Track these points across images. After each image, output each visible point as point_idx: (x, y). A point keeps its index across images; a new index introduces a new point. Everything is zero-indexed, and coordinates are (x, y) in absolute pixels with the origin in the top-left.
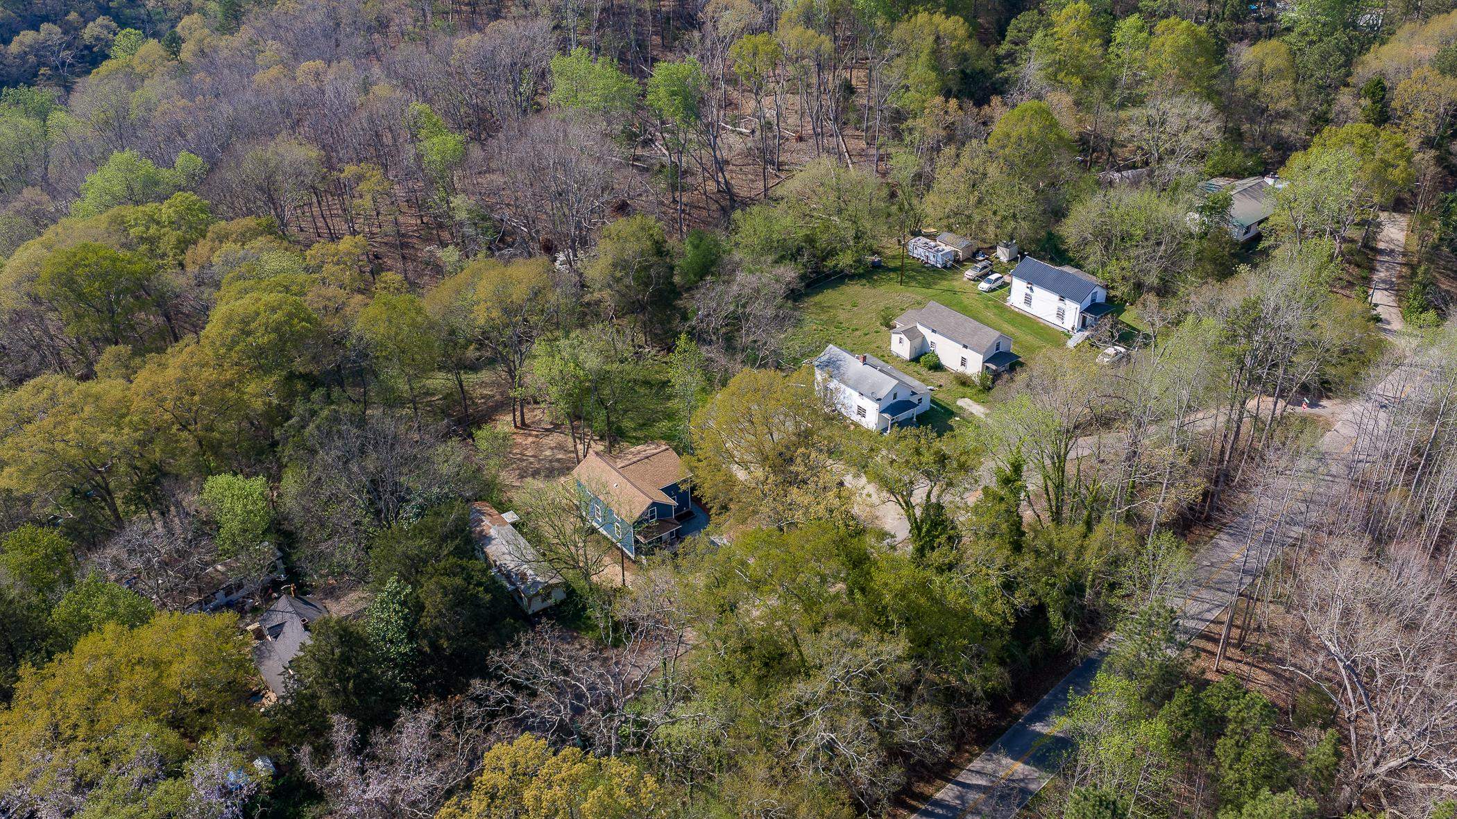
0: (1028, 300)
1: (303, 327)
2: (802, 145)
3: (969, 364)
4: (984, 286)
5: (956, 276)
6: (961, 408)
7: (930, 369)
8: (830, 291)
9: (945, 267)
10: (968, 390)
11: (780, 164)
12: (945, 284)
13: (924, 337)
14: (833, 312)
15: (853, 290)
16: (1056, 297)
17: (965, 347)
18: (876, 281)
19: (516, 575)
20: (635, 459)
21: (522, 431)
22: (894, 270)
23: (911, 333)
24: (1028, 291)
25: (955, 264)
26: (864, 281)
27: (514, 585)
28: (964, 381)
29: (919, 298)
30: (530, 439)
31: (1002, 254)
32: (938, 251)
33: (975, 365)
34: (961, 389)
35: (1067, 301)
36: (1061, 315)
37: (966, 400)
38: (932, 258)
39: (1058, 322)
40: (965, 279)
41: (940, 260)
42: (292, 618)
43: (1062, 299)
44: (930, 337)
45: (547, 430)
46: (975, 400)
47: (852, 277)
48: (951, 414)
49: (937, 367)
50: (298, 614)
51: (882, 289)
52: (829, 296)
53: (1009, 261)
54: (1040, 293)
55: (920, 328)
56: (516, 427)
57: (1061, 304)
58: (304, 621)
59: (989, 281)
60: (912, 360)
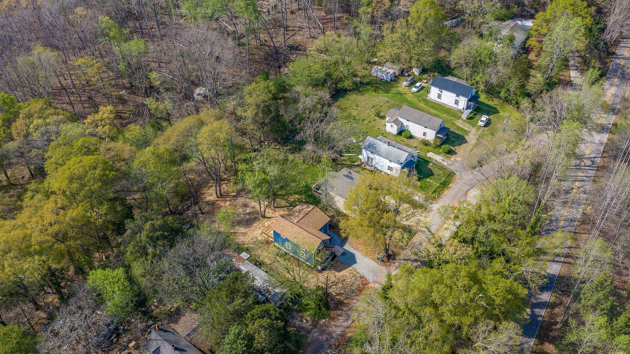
0: (439, 96)
1: (113, 175)
2: (294, 16)
3: (427, 135)
4: (414, 90)
5: (399, 85)
6: (430, 158)
7: (408, 138)
8: (341, 99)
9: (391, 80)
10: (429, 148)
11: (287, 27)
12: (394, 90)
13: (402, 123)
14: (348, 111)
15: (353, 97)
16: (455, 95)
17: (426, 127)
18: (362, 91)
19: (264, 290)
20: (301, 216)
21: (221, 199)
22: (368, 84)
23: (396, 122)
24: (440, 93)
25: (395, 79)
26: (356, 92)
27: (265, 296)
28: (426, 143)
29: (387, 99)
30: (228, 203)
31: (416, 71)
32: (388, 73)
33: (431, 135)
34: (426, 148)
35: (460, 97)
36: (457, 102)
37: (430, 153)
38: (385, 77)
39: (455, 106)
40: (403, 86)
41: (389, 77)
42: (163, 343)
43: (458, 96)
44: (405, 123)
45: (234, 196)
46: (434, 153)
47: (350, 91)
48: (428, 162)
49: (411, 137)
50: (166, 340)
51: (367, 96)
52: (342, 102)
53: (419, 74)
54: (445, 93)
55: (400, 119)
56: (218, 197)
57: (457, 98)
58: (173, 346)
59: (416, 87)
60: (397, 134)
